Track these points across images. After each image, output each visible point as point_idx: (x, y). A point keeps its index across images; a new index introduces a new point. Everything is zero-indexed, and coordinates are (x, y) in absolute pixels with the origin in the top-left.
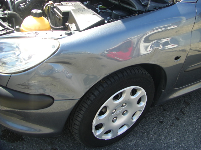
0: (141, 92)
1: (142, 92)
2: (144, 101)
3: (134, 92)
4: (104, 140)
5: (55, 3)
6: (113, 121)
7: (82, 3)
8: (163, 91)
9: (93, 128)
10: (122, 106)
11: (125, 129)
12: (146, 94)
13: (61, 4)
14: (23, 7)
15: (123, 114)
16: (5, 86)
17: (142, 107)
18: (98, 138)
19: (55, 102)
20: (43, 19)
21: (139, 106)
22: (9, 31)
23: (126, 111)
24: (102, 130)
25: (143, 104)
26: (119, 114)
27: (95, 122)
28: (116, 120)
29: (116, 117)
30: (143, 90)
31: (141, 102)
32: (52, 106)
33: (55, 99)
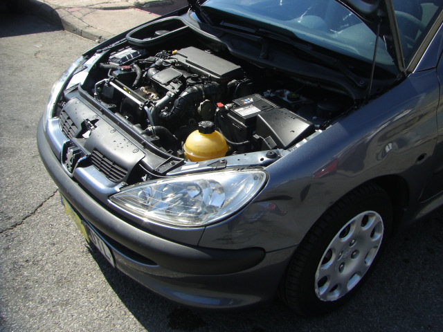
0: (375, 218)
1: (377, 218)
2: (379, 232)
3: (365, 221)
4: (329, 302)
5: (225, 104)
6: (341, 270)
7: (262, 95)
8: (405, 210)
9: (316, 285)
10: (351, 244)
11: (357, 279)
12: (381, 220)
13: (235, 104)
14: (165, 113)
15: (353, 257)
16: (196, 244)
17: (378, 241)
18: (322, 299)
19: (267, 255)
20: (217, 134)
21: (374, 240)
22: (177, 162)
23: (356, 251)
24: (326, 286)
25: (379, 236)
26: (347, 258)
27: (318, 275)
28: (343, 268)
29: (343, 264)
30: (377, 215)
31: (376, 234)
32: (264, 261)
33: (267, 250)
